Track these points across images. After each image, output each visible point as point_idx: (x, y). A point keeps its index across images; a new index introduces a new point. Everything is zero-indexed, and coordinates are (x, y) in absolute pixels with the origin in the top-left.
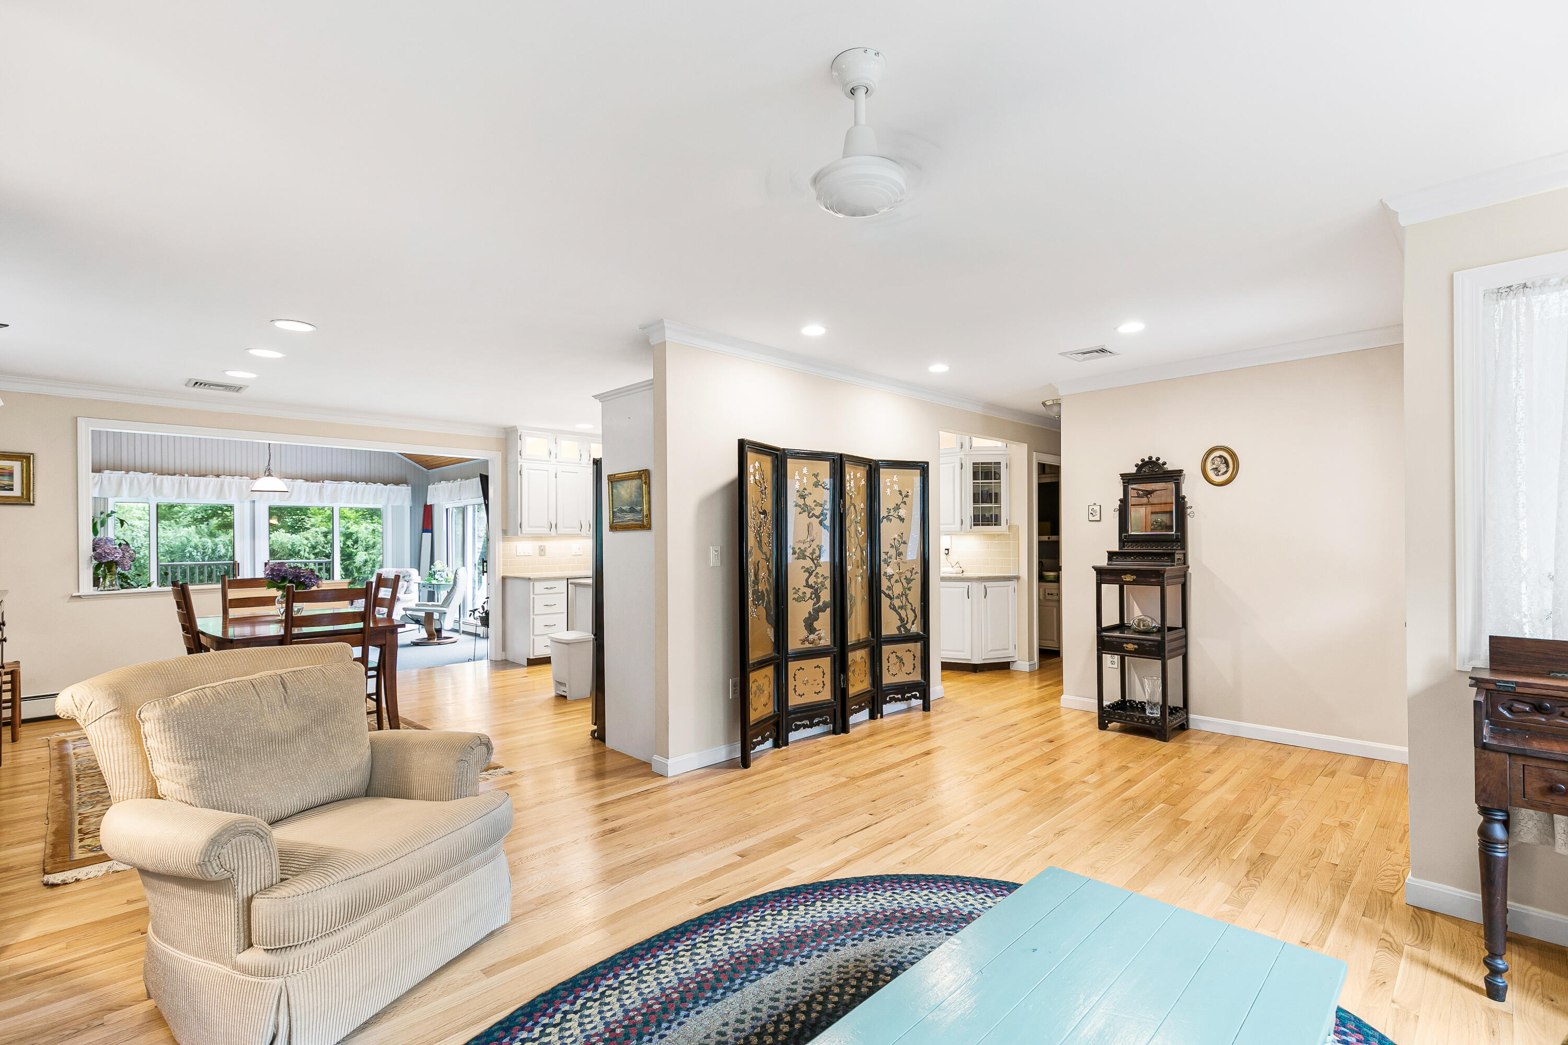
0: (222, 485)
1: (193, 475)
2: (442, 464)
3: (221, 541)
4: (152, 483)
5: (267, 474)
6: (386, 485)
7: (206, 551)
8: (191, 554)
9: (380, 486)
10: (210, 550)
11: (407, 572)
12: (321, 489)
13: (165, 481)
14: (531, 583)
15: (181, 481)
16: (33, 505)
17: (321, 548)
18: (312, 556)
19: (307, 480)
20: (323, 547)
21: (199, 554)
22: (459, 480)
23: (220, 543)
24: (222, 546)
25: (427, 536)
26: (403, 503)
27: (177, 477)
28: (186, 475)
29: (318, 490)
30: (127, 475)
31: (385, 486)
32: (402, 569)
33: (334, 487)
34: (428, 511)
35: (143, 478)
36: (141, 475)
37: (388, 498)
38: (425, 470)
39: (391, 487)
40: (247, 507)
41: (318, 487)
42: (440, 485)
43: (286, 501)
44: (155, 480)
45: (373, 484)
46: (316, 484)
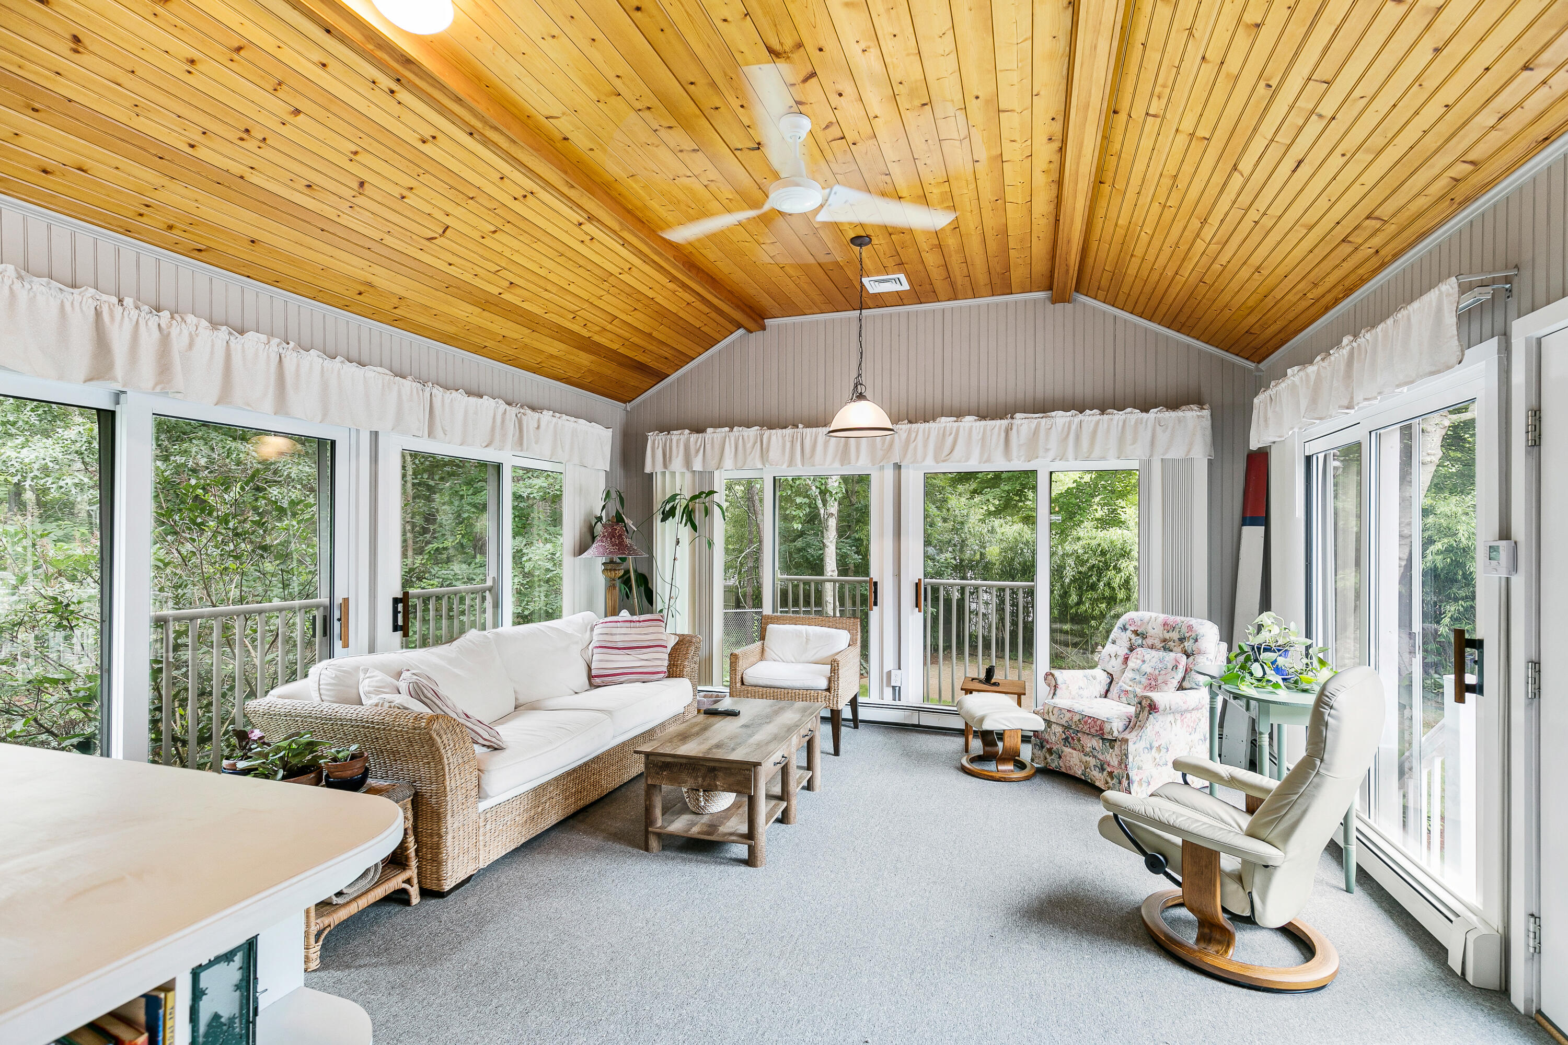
1: (808, 425)
2: (1293, 327)
5: (856, 394)
6: (1145, 410)
9: (1133, 415)
11: (1190, 628)
12: (1008, 430)
13: (774, 438)
15: (794, 437)
19: (982, 417)
25: (1252, 535)
26: (1189, 452)
27: (789, 431)
28: (800, 426)
29: (1003, 435)
30: (731, 434)
31: (1144, 415)
32: (1179, 619)
33: (1033, 426)
34: (1256, 468)
35: (748, 436)
36: (746, 431)
37: (1152, 443)
38: (1251, 365)
39: (1160, 415)
40: (889, 473)
41: (1003, 428)
42: (1283, 385)
43: (944, 461)
44: (762, 436)
45: (1115, 412)
46: (998, 422)
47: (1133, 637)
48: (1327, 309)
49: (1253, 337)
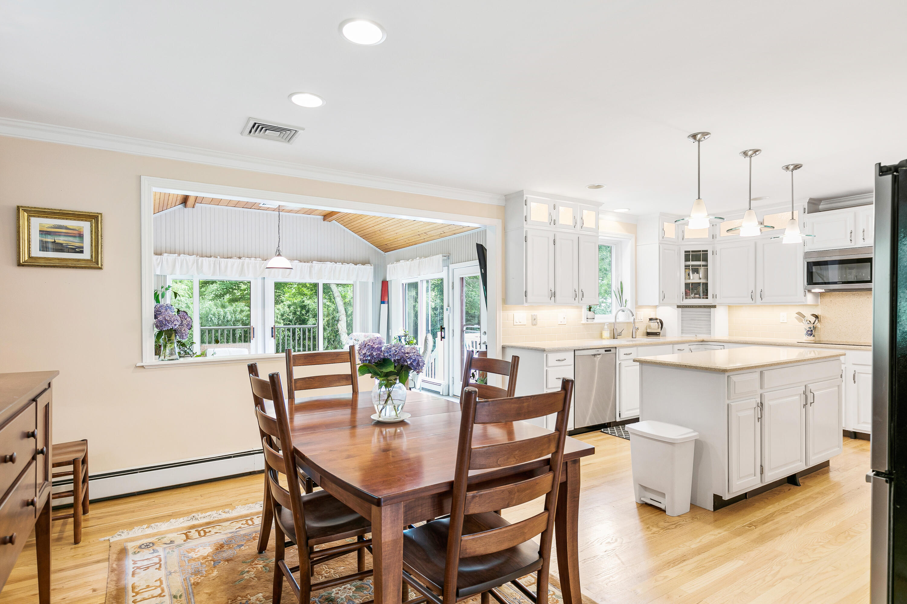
0: (243, 265)
1: (223, 257)
3: (228, 310)
4: (196, 263)
5: (277, 254)
6: (356, 264)
7: (220, 317)
8: (211, 319)
9: (351, 266)
10: (222, 317)
12: (311, 267)
13: (204, 262)
14: (545, 355)
15: (215, 262)
16: (101, 268)
17: (286, 315)
18: (282, 321)
19: (300, 261)
20: (288, 315)
21: (216, 319)
22: (418, 258)
23: (228, 312)
24: (229, 314)
25: (384, 307)
26: (367, 279)
27: (212, 259)
28: (219, 257)
29: (309, 269)
30: (179, 257)
31: (355, 266)
33: (320, 267)
34: (385, 285)
35: (189, 260)
36: (188, 257)
37: (357, 275)
38: (383, 253)
39: (359, 266)
40: (260, 281)
41: (309, 266)
42: (398, 264)
43: (286, 278)
44: (197, 261)
45: (346, 264)
46: (307, 264)
47: (354, 341)
48: (410, 246)
49: (386, 246)
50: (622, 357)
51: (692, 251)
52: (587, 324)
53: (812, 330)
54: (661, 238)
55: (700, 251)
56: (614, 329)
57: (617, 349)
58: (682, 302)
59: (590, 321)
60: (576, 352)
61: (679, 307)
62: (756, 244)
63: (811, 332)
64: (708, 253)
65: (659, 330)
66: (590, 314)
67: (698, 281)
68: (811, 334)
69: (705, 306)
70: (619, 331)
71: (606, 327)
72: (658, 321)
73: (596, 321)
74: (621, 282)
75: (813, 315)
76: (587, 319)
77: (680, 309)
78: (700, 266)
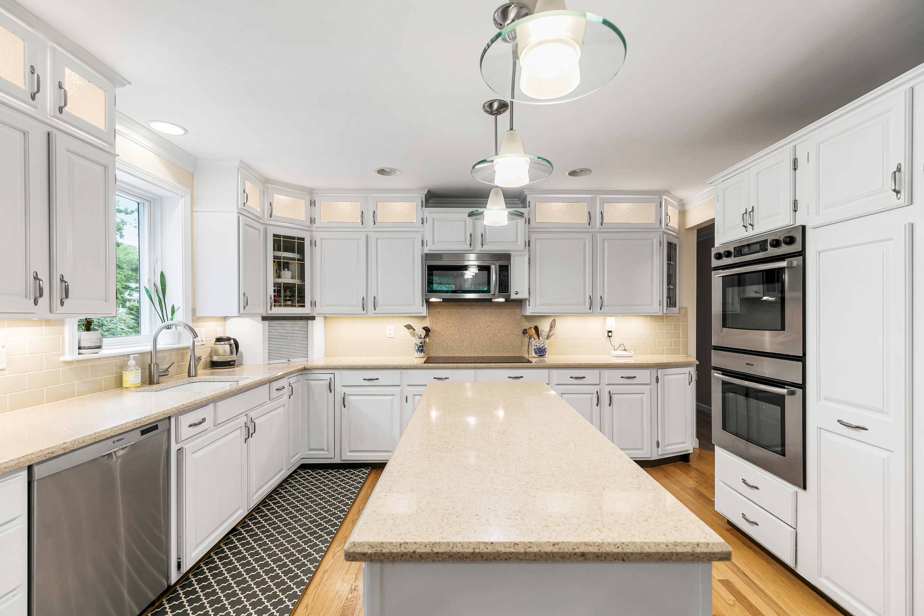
50: (185, 432)
51: (284, 237)
52: (78, 361)
53: (423, 346)
54: (240, 205)
55: (294, 238)
56: (150, 365)
57: (173, 420)
58: (269, 312)
59: (87, 355)
60: (36, 469)
61: (264, 318)
62: (367, 237)
63: (421, 349)
64: (305, 242)
65: (234, 357)
66: (88, 338)
67: (291, 281)
68: (422, 351)
69: (301, 317)
70: (164, 367)
71: (132, 362)
72: (232, 342)
73: (104, 352)
74: (162, 273)
75: (424, 328)
76: (80, 348)
77: (267, 322)
78: (294, 259)
